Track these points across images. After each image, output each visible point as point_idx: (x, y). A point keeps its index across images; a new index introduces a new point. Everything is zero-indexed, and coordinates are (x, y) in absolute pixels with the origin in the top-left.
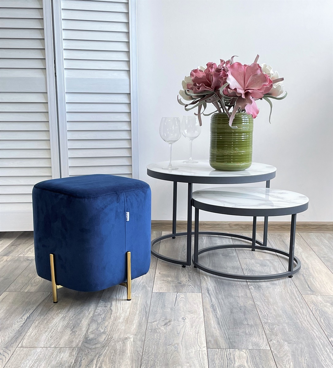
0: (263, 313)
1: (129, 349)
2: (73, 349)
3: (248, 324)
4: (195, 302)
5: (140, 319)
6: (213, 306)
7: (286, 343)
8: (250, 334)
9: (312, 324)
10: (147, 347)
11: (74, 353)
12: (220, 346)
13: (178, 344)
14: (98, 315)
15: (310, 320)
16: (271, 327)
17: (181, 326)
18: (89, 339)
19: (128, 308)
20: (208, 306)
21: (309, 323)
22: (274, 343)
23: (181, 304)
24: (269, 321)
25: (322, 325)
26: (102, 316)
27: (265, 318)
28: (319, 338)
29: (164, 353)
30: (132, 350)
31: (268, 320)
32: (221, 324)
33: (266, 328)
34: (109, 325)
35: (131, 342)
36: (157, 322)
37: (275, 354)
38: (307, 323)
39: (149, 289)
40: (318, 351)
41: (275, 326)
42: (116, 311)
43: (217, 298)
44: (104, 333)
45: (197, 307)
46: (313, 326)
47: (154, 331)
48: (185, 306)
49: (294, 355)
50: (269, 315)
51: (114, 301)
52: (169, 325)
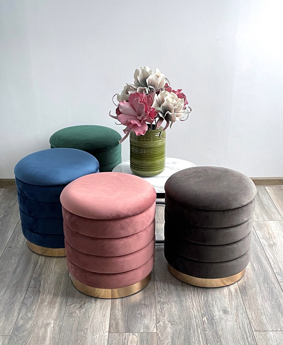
0: (159, 290)
1: (48, 337)
2: (5, 338)
3: (145, 304)
5: (61, 302)
7: (170, 324)
8: (144, 315)
10: (63, 334)
11: (6, 342)
12: (119, 331)
13: (87, 329)
14: (28, 297)
16: (162, 306)
17: (93, 308)
18: (19, 326)
19: (53, 288)
22: (160, 325)
24: (162, 300)
25: (202, 303)
26: (31, 299)
27: (159, 297)
28: (196, 317)
29: (75, 339)
30: (51, 337)
31: (161, 298)
32: (124, 305)
33: (158, 308)
34: (36, 309)
35: (51, 328)
36: (74, 304)
37: (159, 338)
38: (190, 301)
40: (192, 332)
41: (165, 306)
42: (43, 292)
44: (31, 318)
46: (194, 304)
47: (71, 315)
49: (172, 338)
50: (163, 293)
51: (43, 280)
52: (83, 308)
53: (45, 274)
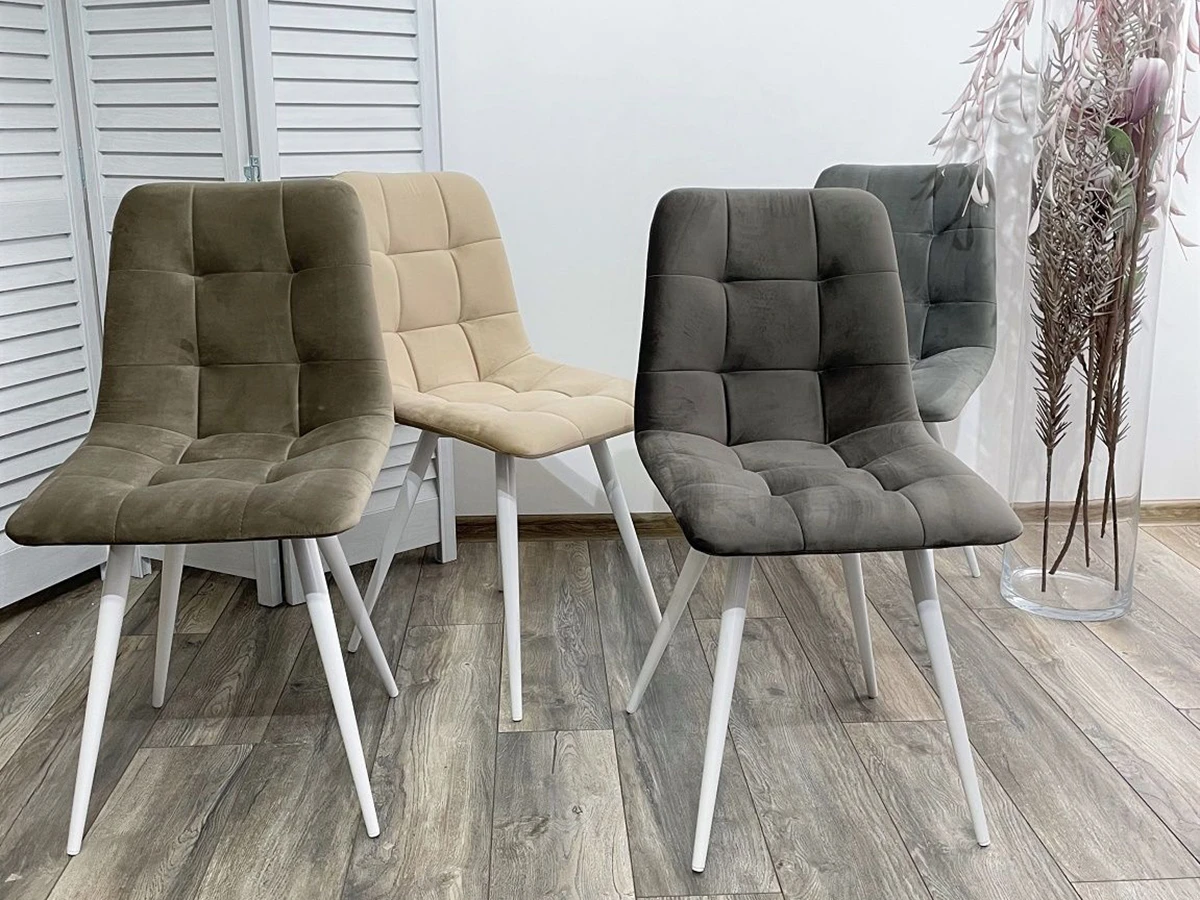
0: (758, 781)
4: (598, 757)
5: (474, 817)
6: (641, 768)
9: (870, 809)
13: (568, 889)
15: (865, 799)
16: (778, 822)
17: (574, 833)
19: (443, 785)
20: (632, 771)
21: (863, 806)
23: (568, 767)
24: (774, 806)
25: (894, 814)
26: (381, 813)
27: (763, 799)
31: (770, 802)
32: (663, 822)
33: (768, 828)
34: (401, 840)
35: (458, 890)
36: (516, 824)
38: (858, 808)
39: (490, 722)
41: (787, 822)
42: (416, 796)
43: (650, 742)
44: (390, 864)
45: (604, 773)
46: (874, 815)
47: (510, 852)
48: (578, 772)
50: (772, 788)
51: (409, 764)
52: (543, 833)
53: (411, 749)
